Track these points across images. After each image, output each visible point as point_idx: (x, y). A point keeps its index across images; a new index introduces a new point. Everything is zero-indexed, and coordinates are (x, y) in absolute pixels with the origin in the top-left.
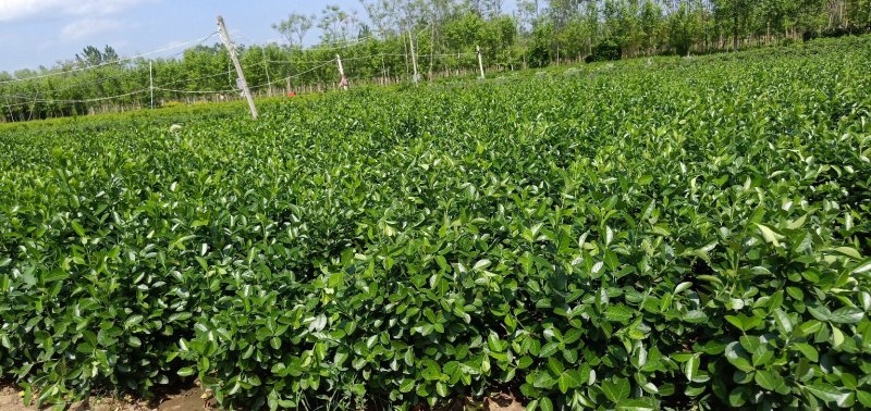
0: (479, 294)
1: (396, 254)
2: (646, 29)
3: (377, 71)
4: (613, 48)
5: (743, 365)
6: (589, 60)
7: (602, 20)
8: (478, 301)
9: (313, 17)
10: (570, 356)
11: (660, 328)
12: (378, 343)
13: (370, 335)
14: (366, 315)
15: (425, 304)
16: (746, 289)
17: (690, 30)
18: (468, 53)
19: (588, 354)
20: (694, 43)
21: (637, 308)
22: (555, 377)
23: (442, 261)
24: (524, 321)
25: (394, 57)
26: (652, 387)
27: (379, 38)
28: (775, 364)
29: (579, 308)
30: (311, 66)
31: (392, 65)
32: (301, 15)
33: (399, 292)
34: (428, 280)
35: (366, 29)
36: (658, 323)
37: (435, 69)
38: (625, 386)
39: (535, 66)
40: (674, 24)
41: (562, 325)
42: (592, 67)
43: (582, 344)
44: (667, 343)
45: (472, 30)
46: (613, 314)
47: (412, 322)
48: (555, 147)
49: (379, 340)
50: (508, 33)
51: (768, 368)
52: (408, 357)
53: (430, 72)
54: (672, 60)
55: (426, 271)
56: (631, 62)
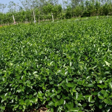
0: (35, 81)
1: (11, 70)
2: (96, 9)
3: (24, 19)
4: (88, 13)
5: (101, 98)
6: (82, 17)
7: (85, 6)
8: (35, 83)
9: (6, 5)
10: (58, 97)
11: (82, 89)
12: (8, 95)
13: (5, 93)
14: (5, 88)
15: (20, 84)
16: (103, 78)
17: (108, 9)
18: (49, 15)
19: (63, 96)
20: (109, 12)
21: (76, 84)
22: (54, 103)
23: (25, 72)
24: (48, 88)
25: (29, 16)
26: (80, 104)
27: (25, 11)
28: (109, 97)
29: (61, 84)
30: (5, 18)
31: (28, 18)
32: (3, 4)
33: (13, 81)
34: (21, 77)
35: (21, 8)
36: (82, 87)
37: (40, 19)
38: (72, 105)
39: (67, 18)
40: (104, 7)
41: (57, 89)
42: (83, 19)
43: (62, 94)
44: (84, 92)
45: (50, 9)
46: (69, 85)
47: (16, 89)
48: (66, 40)
49: (8, 94)
50: (60, 9)
51: (107, 98)
52: (16, 99)
53: (39, 20)
54: (103, 17)
55: (20, 75)
56: (93, 17)
